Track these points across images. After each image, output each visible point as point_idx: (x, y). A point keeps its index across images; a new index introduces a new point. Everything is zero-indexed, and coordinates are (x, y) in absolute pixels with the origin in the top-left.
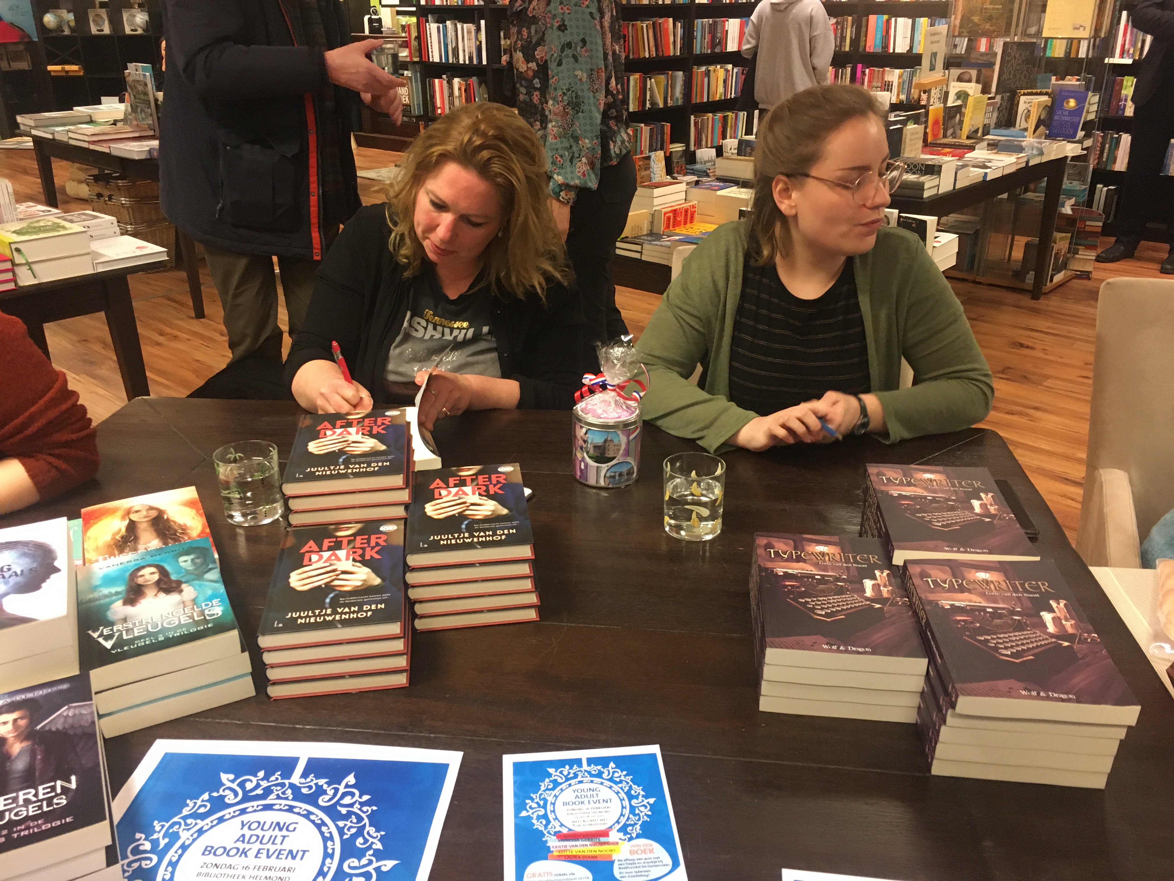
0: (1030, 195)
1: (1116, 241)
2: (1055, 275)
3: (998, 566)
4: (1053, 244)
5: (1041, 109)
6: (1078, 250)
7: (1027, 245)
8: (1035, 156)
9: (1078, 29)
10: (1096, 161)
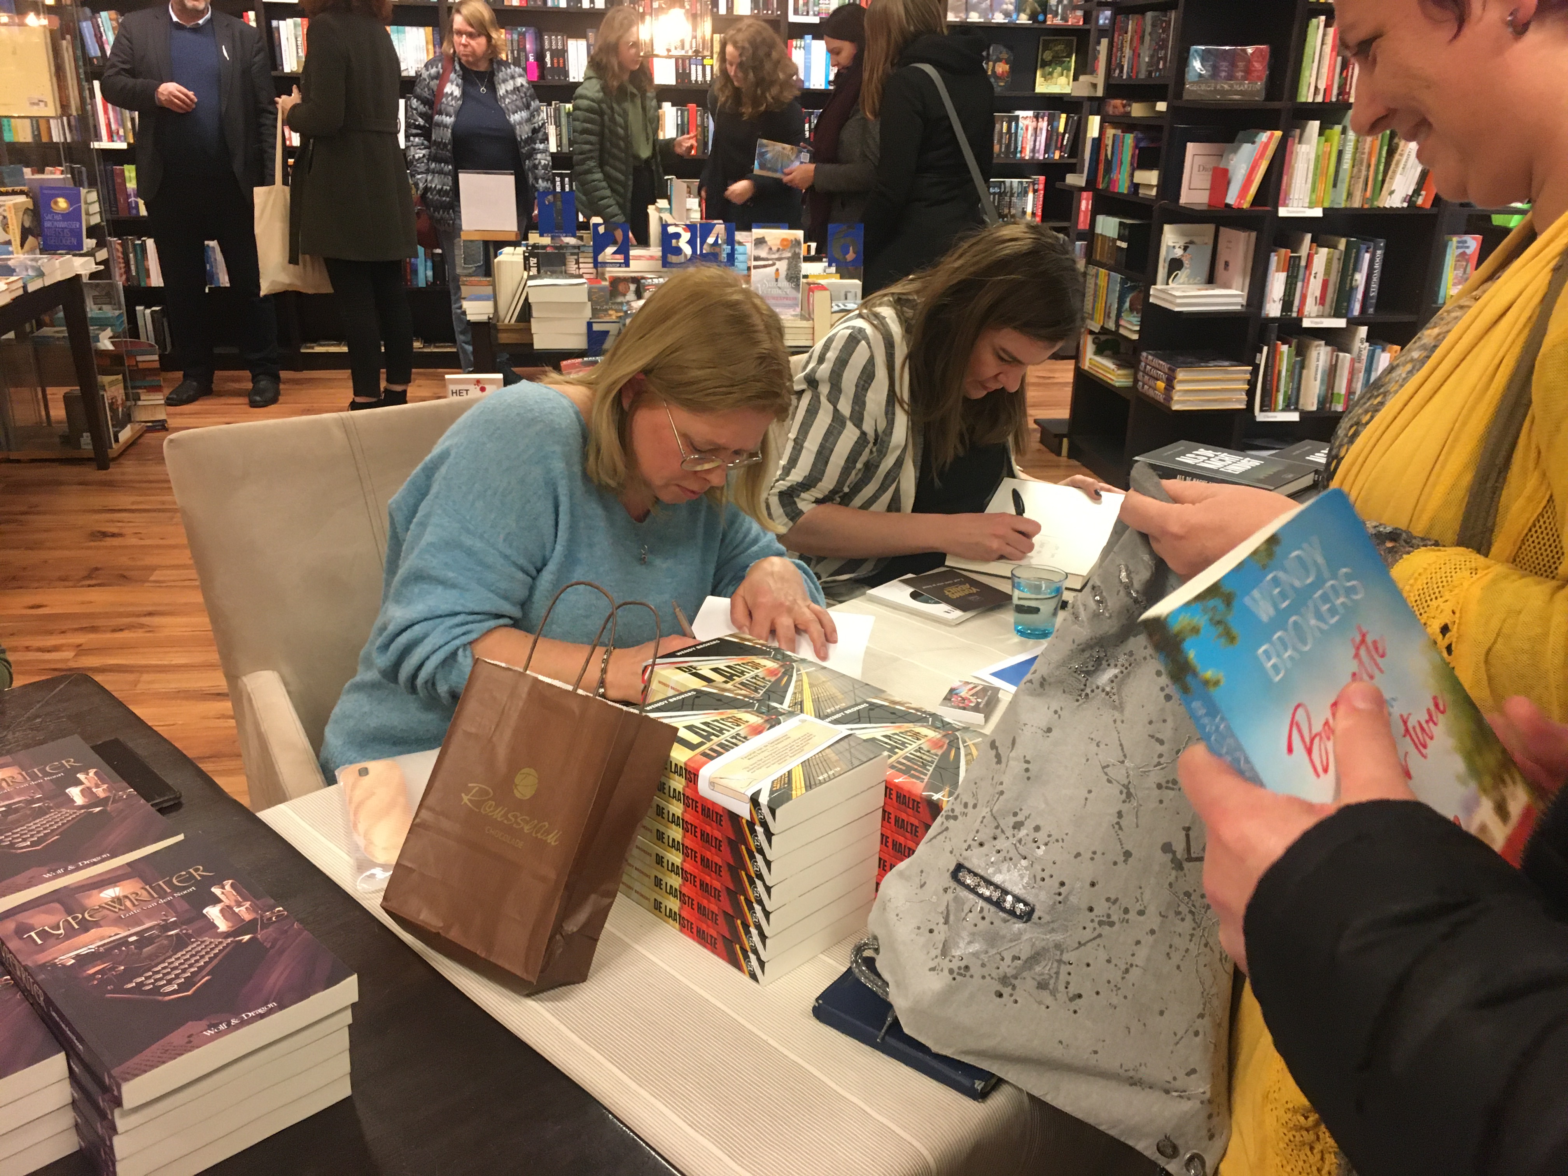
0: (47, 331)
1: (184, 375)
2: (119, 432)
3: (129, 870)
4: (102, 393)
5: (21, 214)
6: (138, 394)
7: (67, 399)
8: (32, 278)
9: (37, 104)
10: (124, 277)
